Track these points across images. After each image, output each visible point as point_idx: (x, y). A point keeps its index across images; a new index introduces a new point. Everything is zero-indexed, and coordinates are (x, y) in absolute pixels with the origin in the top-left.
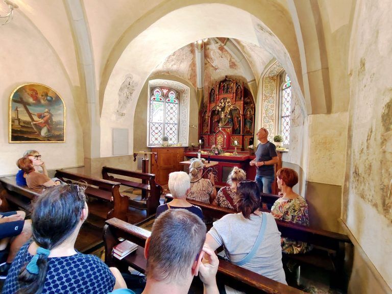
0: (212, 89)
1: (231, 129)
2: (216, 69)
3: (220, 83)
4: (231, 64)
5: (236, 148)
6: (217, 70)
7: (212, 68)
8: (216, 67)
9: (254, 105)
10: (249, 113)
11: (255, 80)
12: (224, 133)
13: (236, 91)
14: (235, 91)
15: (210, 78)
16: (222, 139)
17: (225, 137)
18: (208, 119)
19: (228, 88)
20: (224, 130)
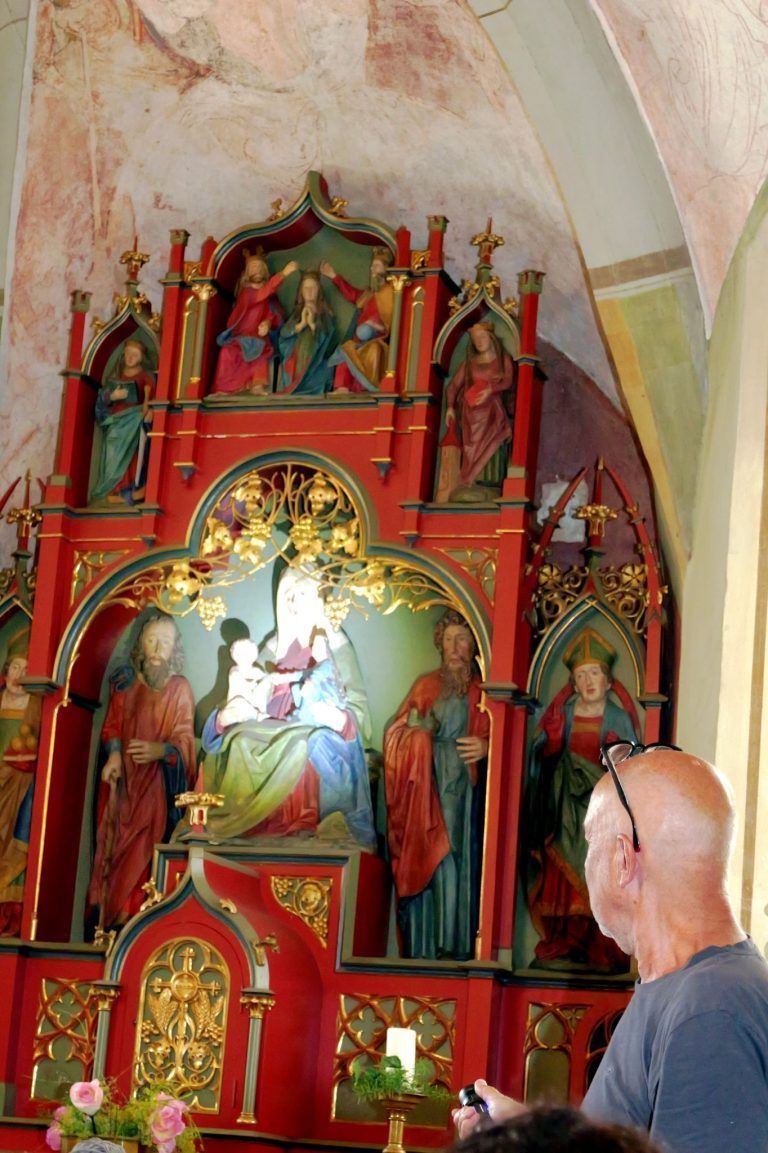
0: (123, 332)
1: (348, 877)
2: (197, 73)
3: (235, 264)
4: (388, 33)
5: (397, 1127)
6: (207, 85)
7: (147, 55)
8: (199, 55)
9: (667, 577)
10: (590, 675)
11: (676, 258)
12: (248, 932)
13: (439, 373)
14: (415, 380)
15: (98, 174)
16: (214, 1016)
17: (262, 979)
18: (39, 732)
19: (330, 338)
20: (252, 891)
